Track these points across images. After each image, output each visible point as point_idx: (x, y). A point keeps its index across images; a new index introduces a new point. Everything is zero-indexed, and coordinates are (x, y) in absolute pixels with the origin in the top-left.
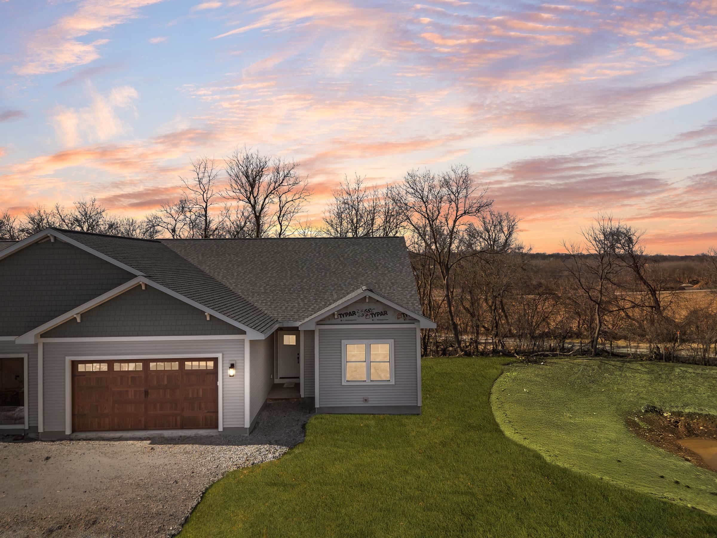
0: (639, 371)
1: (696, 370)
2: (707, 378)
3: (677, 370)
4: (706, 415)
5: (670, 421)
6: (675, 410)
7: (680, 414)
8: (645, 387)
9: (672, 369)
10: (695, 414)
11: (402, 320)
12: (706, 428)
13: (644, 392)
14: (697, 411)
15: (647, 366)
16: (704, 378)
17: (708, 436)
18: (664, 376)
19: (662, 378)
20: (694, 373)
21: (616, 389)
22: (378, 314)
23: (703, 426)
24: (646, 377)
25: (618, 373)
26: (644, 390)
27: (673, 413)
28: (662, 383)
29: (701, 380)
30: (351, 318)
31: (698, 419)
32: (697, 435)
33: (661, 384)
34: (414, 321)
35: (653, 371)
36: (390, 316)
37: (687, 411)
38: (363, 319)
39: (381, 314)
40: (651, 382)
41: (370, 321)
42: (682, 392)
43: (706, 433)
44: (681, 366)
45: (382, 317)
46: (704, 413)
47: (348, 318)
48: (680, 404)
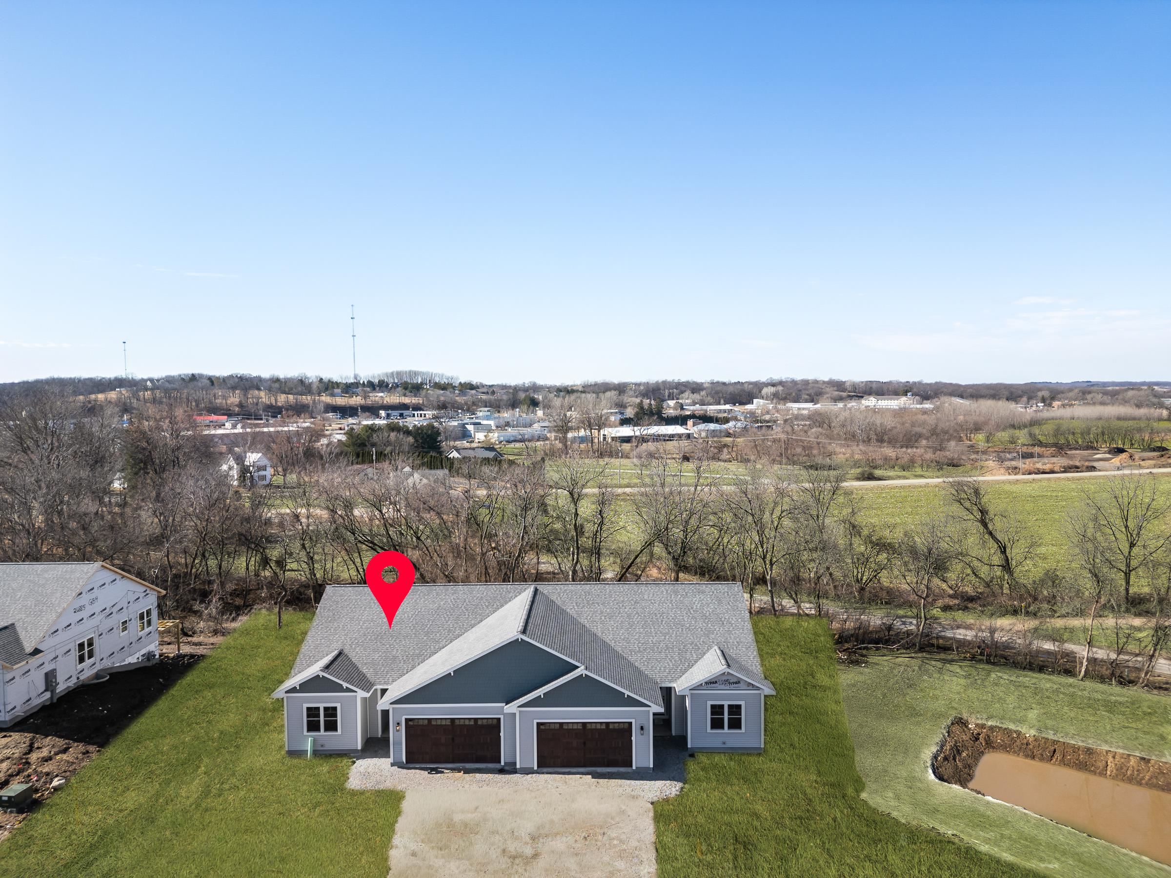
0: (957, 675)
1: (1010, 676)
2: (1018, 686)
3: (993, 675)
4: (1006, 729)
5: (973, 733)
6: (979, 722)
7: (983, 726)
8: (959, 693)
9: (988, 675)
10: (996, 727)
11: (751, 688)
12: (1003, 741)
13: (957, 699)
14: (998, 724)
15: (966, 669)
16: (1015, 686)
17: (1003, 749)
18: (979, 682)
19: (977, 684)
20: (1008, 680)
21: (931, 694)
22: (734, 683)
23: (1001, 740)
24: (963, 681)
25: (936, 675)
26: (957, 697)
27: (977, 725)
28: (977, 689)
29: (1013, 688)
30: (714, 685)
31: (997, 732)
32: (994, 748)
33: (974, 690)
34: (758, 689)
35: (970, 675)
36: (742, 685)
37: (990, 723)
38: (723, 687)
39: (736, 683)
40: (966, 687)
41: (726, 688)
42: (992, 702)
43: (1002, 746)
44: (997, 671)
45: (737, 685)
46: (1004, 726)
47: (712, 685)
48: (985, 716)
